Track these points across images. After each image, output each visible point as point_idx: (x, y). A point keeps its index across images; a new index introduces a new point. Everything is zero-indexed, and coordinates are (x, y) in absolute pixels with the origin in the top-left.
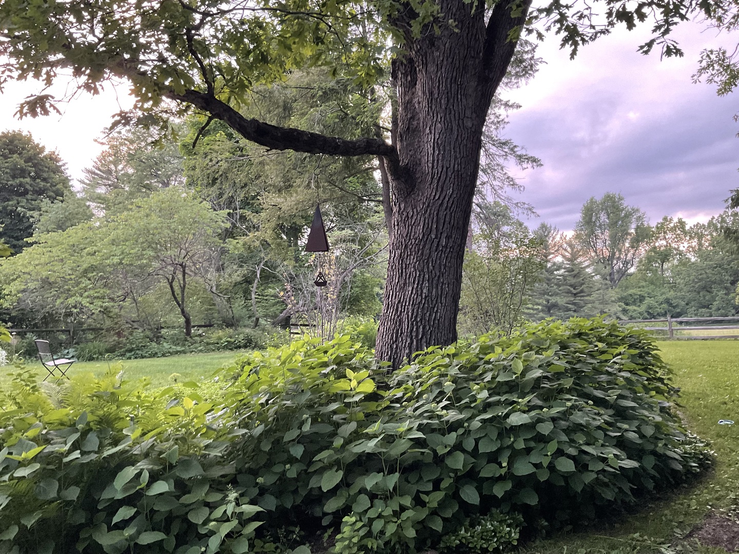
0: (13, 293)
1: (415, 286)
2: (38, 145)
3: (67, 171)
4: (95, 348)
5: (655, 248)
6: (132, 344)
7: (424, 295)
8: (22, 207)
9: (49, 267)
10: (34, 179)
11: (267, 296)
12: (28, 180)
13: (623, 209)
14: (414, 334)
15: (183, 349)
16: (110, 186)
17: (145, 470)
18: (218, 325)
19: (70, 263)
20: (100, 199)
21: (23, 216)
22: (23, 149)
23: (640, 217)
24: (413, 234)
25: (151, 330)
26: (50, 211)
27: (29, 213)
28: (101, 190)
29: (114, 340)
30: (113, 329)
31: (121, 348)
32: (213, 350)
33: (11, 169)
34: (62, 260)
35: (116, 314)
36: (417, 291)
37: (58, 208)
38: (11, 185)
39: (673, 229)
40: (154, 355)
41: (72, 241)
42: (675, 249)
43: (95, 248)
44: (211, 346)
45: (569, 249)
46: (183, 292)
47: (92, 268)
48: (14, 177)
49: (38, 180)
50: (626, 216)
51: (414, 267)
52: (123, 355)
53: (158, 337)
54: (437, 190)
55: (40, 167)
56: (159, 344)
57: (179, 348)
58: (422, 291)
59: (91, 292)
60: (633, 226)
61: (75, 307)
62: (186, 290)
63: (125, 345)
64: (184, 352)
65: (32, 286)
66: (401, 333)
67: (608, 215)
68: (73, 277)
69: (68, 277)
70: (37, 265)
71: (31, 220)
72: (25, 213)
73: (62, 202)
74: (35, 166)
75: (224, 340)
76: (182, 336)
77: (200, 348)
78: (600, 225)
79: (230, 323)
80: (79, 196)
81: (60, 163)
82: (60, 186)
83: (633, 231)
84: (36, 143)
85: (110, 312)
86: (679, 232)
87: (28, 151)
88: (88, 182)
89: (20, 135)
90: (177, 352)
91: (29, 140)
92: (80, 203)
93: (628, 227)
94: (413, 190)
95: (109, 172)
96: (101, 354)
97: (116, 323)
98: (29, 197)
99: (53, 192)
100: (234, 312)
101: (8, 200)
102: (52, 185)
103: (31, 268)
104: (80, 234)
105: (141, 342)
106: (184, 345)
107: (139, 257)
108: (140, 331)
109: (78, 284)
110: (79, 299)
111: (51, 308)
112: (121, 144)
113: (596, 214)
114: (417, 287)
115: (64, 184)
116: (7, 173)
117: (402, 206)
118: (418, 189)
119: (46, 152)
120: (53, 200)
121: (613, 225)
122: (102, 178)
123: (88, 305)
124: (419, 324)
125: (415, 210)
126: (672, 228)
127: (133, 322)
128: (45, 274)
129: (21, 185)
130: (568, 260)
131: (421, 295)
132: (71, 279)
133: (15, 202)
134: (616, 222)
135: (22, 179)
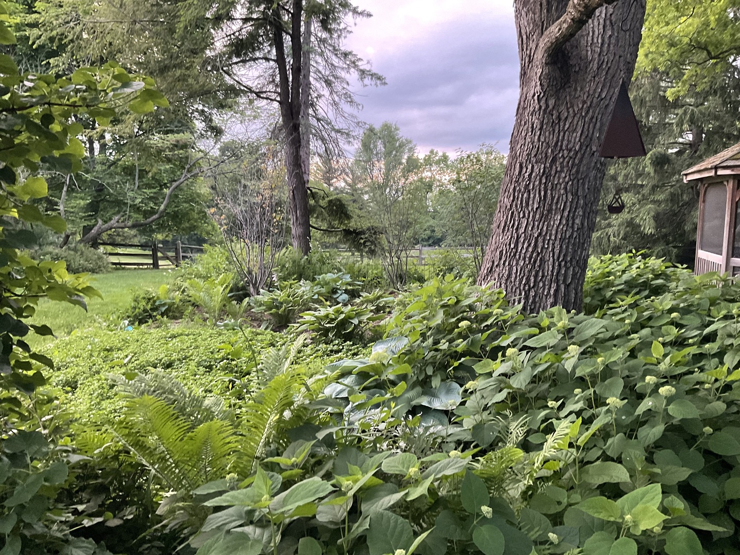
1: (566, 214)
5: (422, 178)
7: (576, 226)
13: (398, 140)
14: (561, 278)
23: (411, 148)
24: (565, 143)
36: (567, 220)
39: (438, 163)
42: (438, 180)
45: (351, 176)
50: (400, 146)
51: (565, 188)
54: (603, 86)
58: (574, 220)
60: (406, 157)
66: (543, 276)
67: (384, 144)
78: (377, 153)
83: (404, 161)
86: (442, 165)
93: (401, 157)
94: (568, 81)
113: (374, 142)
114: (568, 216)
117: (551, 102)
118: (576, 81)
121: (388, 154)
124: (569, 264)
125: (571, 110)
126: (437, 161)
130: (349, 185)
131: (573, 227)
134: (391, 152)
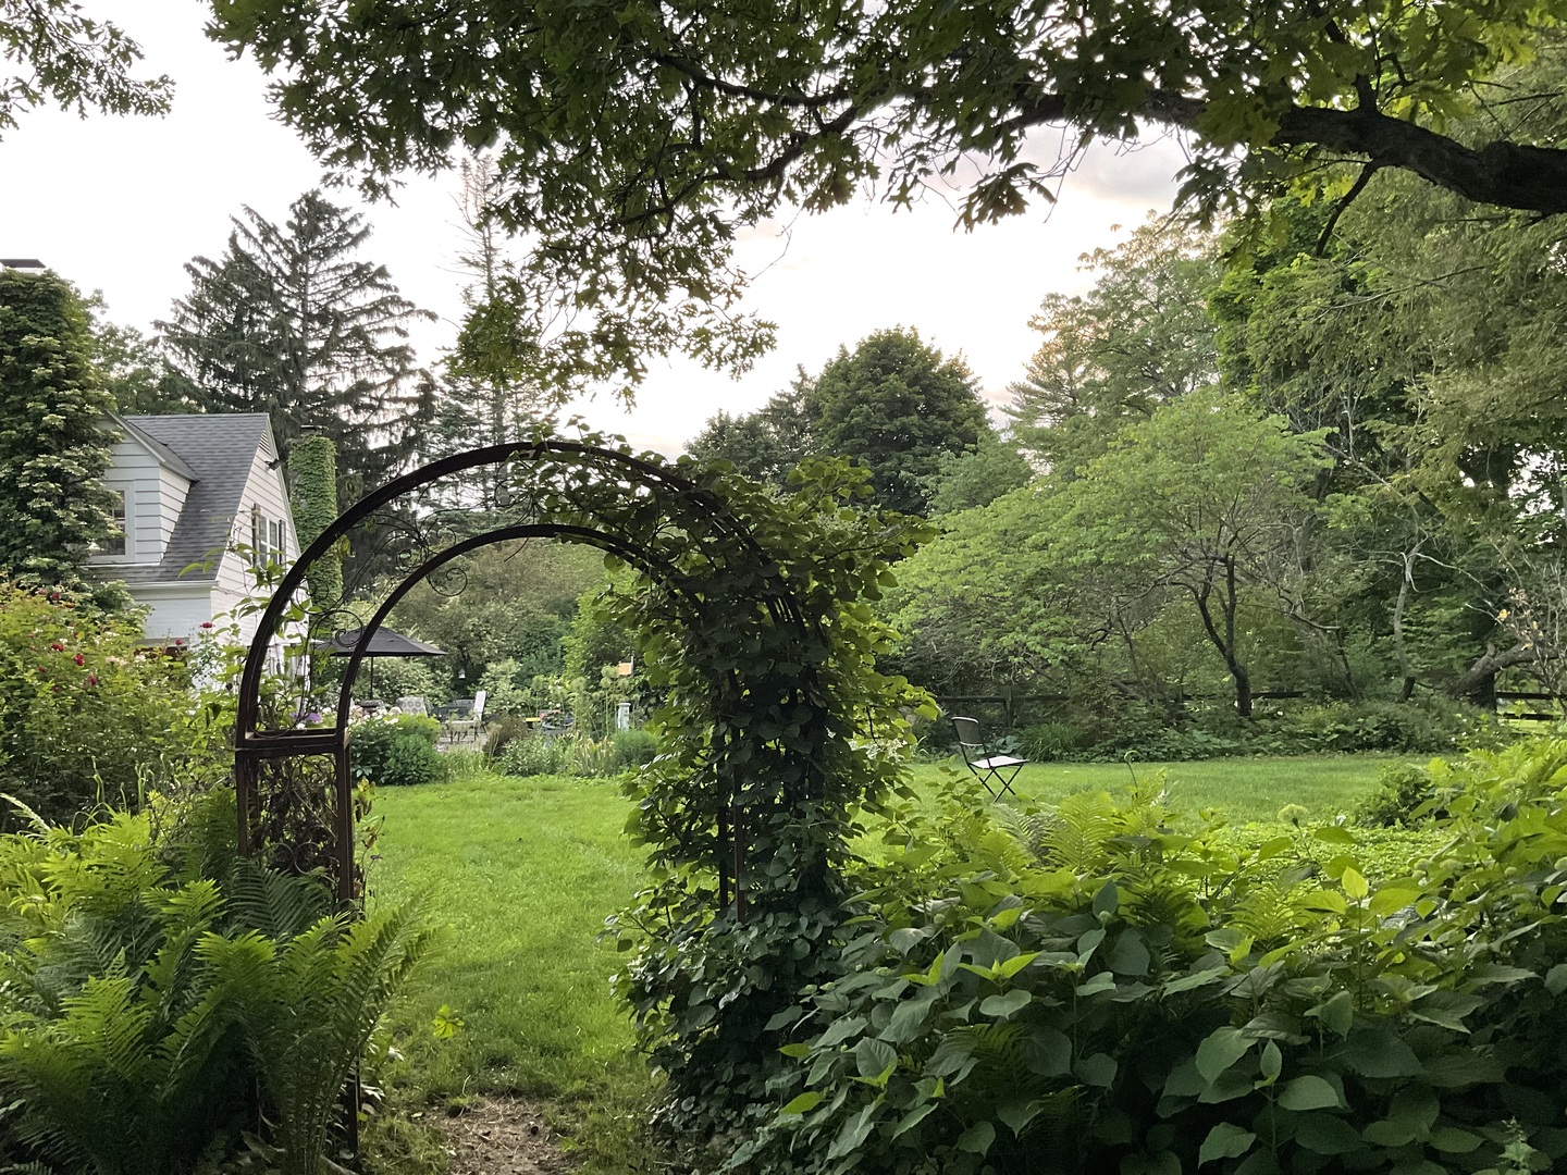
0: (905, 627)
2: (929, 349)
3: (981, 393)
4: (1054, 736)
6: (1127, 729)
8: (908, 469)
9: (963, 577)
10: (924, 416)
11: (1431, 624)
12: (915, 418)
15: (1236, 744)
16: (1059, 412)
17: (1271, 1042)
18: (1314, 694)
19: (1001, 567)
20: (1043, 441)
21: (909, 488)
22: (904, 361)
25: (1163, 701)
26: (956, 470)
27: (919, 480)
28: (1044, 423)
29: (1091, 721)
30: (1088, 698)
31: (1106, 737)
32: (1306, 751)
33: (886, 402)
34: (985, 562)
35: (1093, 667)
37: (968, 465)
38: (889, 431)
40: (1174, 756)
41: (1004, 523)
43: (1047, 535)
44: (1301, 742)
46: (1230, 619)
47: (1043, 575)
48: (892, 416)
49: (931, 417)
52: (1110, 752)
53: (1180, 717)
55: (934, 392)
56: (1182, 731)
57: (1226, 743)
59: (1044, 623)
61: (1015, 653)
62: (1237, 616)
63: (1113, 731)
64: (1240, 753)
65: (936, 612)
68: (1008, 594)
69: (1000, 594)
70: (943, 573)
71: (923, 492)
72: (912, 481)
73: (975, 452)
74: (925, 390)
75: (1330, 727)
76: (1232, 717)
77: (1274, 745)
79: (1343, 688)
80: (1004, 438)
81: (968, 380)
82: (969, 424)
84: (925, 346)
85: (1079, 663)
87: (914, 364)
88: (1018, 410)
89: (898, 336)
90: (1223, 752)
91: (913, 343)
92: (1008, 451)
95: (1057, 384)
96: (1066, 748)
97: (1094, 687)
98: (917, 449)
99: (959, 435)
100: (1351, 663)
101: (883, 460)
102: (956, 424)
103: (934, 579)
104: (1017, 508)
105: (1145, 728)
106: (1237, 737)
107: (1133, 546)
108: (1142, 702)
109: (1017, 608)
110: (1022, 637)
111: (971, 655)
112: (1081, 323)
115: (976, 418)
116: (880, 410)
119: (943, 363)
120: (958, 450)
122: (1043, 397)
123: (1039, 648)
127: (1126, 683)
128: (958, 590)
129: (904, 429)
132: (1004, 599)
133: (895, 461)
135: (905, 419)
